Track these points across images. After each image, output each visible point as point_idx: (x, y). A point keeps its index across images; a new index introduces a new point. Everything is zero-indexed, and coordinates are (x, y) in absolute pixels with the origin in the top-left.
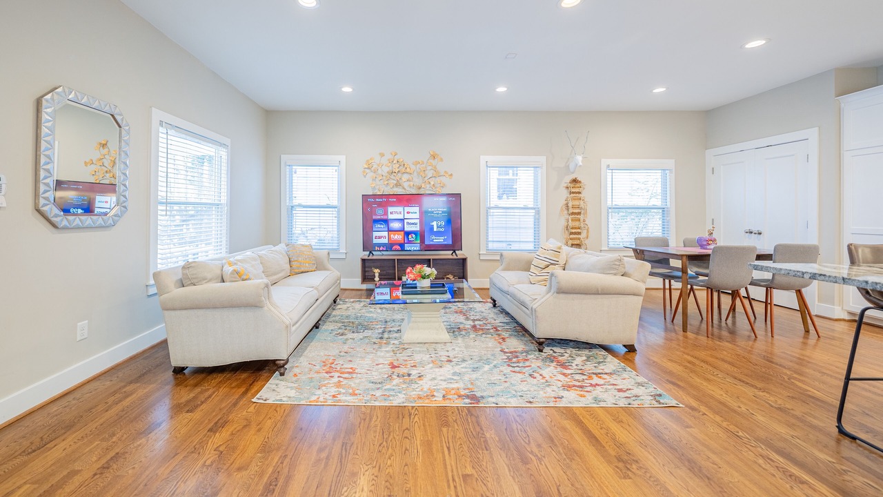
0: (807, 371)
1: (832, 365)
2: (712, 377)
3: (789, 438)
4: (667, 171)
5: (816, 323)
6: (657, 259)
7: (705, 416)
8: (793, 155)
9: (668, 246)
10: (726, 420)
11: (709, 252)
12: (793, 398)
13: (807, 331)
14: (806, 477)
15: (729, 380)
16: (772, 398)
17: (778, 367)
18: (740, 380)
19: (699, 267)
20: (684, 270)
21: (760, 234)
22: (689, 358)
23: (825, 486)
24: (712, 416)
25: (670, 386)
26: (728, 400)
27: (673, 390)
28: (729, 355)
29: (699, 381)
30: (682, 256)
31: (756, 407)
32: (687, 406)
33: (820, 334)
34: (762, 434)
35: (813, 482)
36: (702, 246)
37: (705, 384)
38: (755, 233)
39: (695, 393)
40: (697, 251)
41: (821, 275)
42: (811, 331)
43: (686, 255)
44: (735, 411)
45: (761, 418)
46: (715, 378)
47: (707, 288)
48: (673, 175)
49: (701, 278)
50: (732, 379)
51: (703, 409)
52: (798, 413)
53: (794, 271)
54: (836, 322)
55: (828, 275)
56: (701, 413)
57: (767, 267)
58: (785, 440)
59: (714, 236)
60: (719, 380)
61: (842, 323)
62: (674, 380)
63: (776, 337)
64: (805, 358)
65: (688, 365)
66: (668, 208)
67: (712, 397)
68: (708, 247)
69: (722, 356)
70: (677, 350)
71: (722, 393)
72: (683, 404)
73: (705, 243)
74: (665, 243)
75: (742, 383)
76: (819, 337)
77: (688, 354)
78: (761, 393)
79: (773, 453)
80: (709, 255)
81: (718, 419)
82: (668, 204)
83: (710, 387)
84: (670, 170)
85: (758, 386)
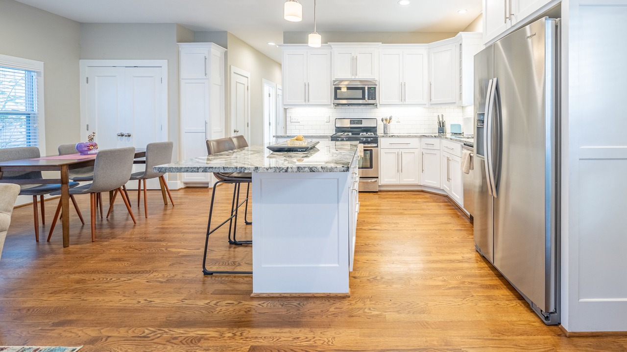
0: (175, 236)
1: (186, 224)
2: (107, 285)
3: (180, 304)
4: (33, 74)
5: (172, 196)
6: (23, 173)
7: (109, 339)
8: (152, 77)
9: (38, 156)
10: (130, 327)
11: (94, 157)
12: (173, 264)
13: (166, 204)
14: (200, 332)
15: (122, 279)
16: (160, 275)
17: (156, 243)
18: (132, 273)
19: (77, 173)
20: (64, 181)
21: (129, 136)
22: (77, 277)
23: (211, 329)
24: (116, 334)
25: (60, 330)
26: (127, 301)
27: (64, 334)
28: (117, 252)
29: (93, 299)
30: (62, 166)
31: (151, 292)
32: (85, 343)
33: (174, 203)
34: (162, 317)
35: (204, 333)
36: (82, 152)
37: (101, 298)
38: (126, 136)
39: (92, 318)
40: (76, 158)
41: (210, 168)
42: (168, 203)
43: (66, 165)
44: (137, 310)
45: (158, 301)
46: (109, 285)
47: (91, 193)
48: (42, 79)
49: (82, 184)
50: (126, 275)
51: (105, 332)
52: (179, 277)
53: (192, 168)
54: (179, 191)
55: (214, 167)
56: (104, 339)
57: (170, 168)
58: (179, 308)
59: (96, 141)
60: (115, 284)
61: (181, 191)
62: (63, 318)
63: (149, 217)
64: (171, 226)
65: (78, 286)
66: (34, 114)
67: (111, 310)
68: (89, 152)
69: (111, 256)
70: (60, 274)
71: (120, 297)
72: (80, 344)
73: (86, 149)
74: (35, 153)
75: (135, 275)
76: (173, 206)
77: (74, 273)
78: (152, 275)
79: (175, 330)
80: (94, 160)
81: (123, 332)
82: (36, 109)
83: (107, 299)
84: (37, 72)
85: (148, 269)
